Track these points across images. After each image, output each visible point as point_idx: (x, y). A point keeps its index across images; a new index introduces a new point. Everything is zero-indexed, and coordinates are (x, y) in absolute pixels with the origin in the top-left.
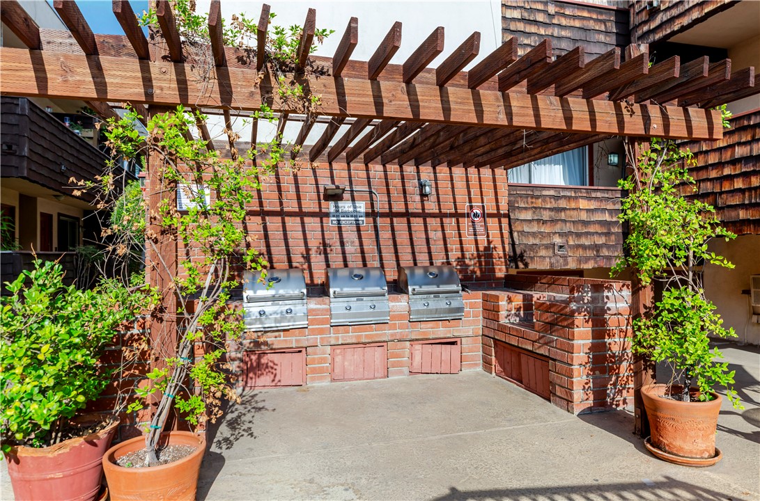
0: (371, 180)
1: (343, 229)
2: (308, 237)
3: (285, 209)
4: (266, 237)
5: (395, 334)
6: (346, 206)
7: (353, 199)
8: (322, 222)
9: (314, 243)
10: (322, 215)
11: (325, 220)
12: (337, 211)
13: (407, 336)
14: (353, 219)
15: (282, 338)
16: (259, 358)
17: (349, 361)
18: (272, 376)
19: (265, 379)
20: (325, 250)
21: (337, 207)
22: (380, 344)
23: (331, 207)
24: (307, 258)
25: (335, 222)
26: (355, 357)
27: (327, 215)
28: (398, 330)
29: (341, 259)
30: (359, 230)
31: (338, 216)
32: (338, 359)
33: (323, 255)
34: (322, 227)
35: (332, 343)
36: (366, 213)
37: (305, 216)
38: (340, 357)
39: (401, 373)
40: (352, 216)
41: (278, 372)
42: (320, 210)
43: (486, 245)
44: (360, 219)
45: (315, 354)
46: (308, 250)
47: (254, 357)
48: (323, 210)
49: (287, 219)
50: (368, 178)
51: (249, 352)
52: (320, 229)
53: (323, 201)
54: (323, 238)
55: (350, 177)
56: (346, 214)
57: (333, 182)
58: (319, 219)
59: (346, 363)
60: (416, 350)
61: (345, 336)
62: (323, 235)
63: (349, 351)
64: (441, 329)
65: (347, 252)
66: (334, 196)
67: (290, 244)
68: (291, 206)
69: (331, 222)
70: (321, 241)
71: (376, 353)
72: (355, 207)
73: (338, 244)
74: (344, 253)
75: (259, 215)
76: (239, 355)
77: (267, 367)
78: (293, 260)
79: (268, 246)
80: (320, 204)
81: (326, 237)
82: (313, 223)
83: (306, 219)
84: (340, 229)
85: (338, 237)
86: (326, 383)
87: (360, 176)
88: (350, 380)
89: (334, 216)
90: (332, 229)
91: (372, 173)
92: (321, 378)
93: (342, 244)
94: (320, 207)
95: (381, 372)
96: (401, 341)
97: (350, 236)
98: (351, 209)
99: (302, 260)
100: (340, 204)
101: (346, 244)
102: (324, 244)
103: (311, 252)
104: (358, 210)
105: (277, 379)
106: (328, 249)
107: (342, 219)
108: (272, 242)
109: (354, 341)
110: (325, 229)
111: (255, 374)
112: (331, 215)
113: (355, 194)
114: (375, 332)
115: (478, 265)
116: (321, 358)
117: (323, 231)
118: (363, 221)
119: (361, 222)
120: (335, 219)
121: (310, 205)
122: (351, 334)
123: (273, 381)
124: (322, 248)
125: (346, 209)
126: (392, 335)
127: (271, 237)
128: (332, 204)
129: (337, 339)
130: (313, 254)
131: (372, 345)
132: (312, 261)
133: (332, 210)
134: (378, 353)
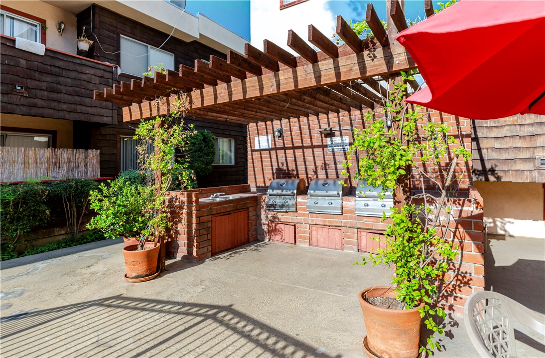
0: (353, 121)
1: (336, 154)
2: (316, 160)
3: (304, 145)
4: (295, 160)
5: (347, 223)
6: (337, 140)
7: (341, 135)
8: (323, 151)
9: (320, 163)
10: (323, 147)
11: (325, 149)
12: (332, 143)
13: (355, 225)
14: (341, 147)
15: (285, 216)
16: (276, 225)
17: (320, 235)
18: (281, 236)
19: (278, 237)
20: (325, 167)
21: (332, 141)
22: (339, 228)
23: (328, 141)
24: (316, 172)
25: (331, 150)
26: (324, 233)
27: (326, 146)
28: (349, 221)
29: (335, 173)
30: (345, 154)
31: (332, 146)
32: (314, 233)
33: (324, 171)
34: (324, 153)
35: (310, 223)
36: (350, 143)
37: (315, 147)
38: (315, 232)
39: (352, 249)
40: (341, 146)
41: (283, 234)
42: (323, 144)
43: (448, 161)
44: (346, 147)
45: (301, 228)
46: (316, 167)
47: (274, 225)
48: (324, 144)
49: (305, 150)
50: (351, 120)
51: (272, 221)
52: (322, 155)
53: (324, 138)
54: (325, 160)
55: (339, 122)
56: (337, 145)
57: (329, 126)
58: (322, 149)
59: (319, 236)
60: (363, 236)
61: (317, 220)
62: (324, 158)
63: (320, 229)
64: (381, 223)
65: (338, 168)
66: (330, 134)
67: (307, 164)
68: (307, 143)
69: (328, 151)
70: (323, 162)
71: (336, 233)
72: (342, 140)
73: (333, 163)
74: (336, 169)
75: (292, 149)
76: (267, 223)
77: (279, 231)
78: (309, 173)
79: (296, 166)
80: (322, 140)
81: (326, 159)
82: (318, 151)
83: (315, 150)
84: (334, 154)
85: (333, 159)
86: (307, 246)
87: (345, 120)
88: (321, 247)
89: (330, 147)
90: (329, 155)
91: (353, 117)
92: (305, 242)
93: (335, 163)
94: (322, 142)
95: (339, 247)
96: (351, 228)
97: (340, 158)
98: (340, 142)
99: (313, 173)
100: (334, 139)
101: (338, 164)
102: (325, 164)
103: (318, 169)
104: (344, 141)
105: (283, 238)
106: (327, 167)
107: (335, 148)
108: (298, 164)
109: (321, 223)
110: (325, 155)
111: (274, 233)
112: (328, 146)
113: (343, 132)
114: (334, 220)
115: (439, 177)
116: (304, 230)
117: (324, 156)
118: (348, 148)
119: (346, 149)
120: (331, 148)
121: (317, 141)
122: (320, 219)
123: (281, 239)
124: (324, 166)
125: (337, 142)
126: (345, 223)
127: (297, 161)
128: (329, 139)
129: (313, 220)
130: (319, 170)
131: (334, 227)
132: (318, 174)
133: (329, 143)
134: (337, 233)
